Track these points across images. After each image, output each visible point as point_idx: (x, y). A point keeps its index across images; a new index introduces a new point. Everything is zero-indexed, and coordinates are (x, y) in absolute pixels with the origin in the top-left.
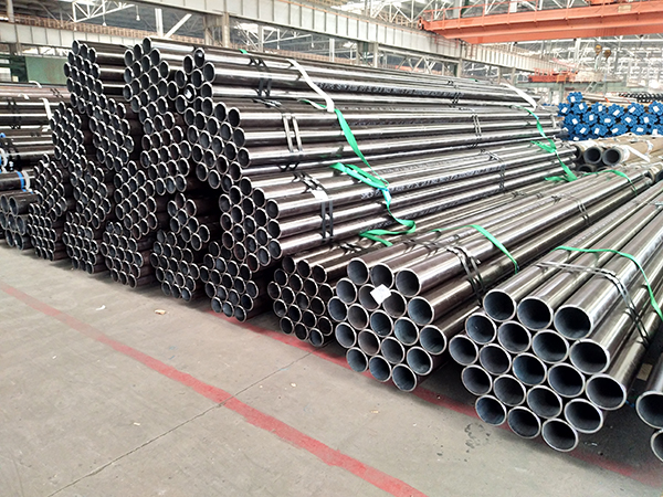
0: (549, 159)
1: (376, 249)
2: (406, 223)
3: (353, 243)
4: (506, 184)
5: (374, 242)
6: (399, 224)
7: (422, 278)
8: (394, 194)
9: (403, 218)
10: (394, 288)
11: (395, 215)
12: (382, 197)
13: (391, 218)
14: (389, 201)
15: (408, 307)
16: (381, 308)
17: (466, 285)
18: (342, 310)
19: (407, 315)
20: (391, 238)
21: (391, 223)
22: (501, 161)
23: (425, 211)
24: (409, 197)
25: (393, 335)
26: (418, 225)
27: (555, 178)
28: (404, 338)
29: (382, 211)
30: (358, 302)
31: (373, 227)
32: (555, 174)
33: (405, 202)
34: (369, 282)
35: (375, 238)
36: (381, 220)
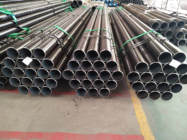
0: (64, 4)
1: (16, 41)
2: (25, 29)
3: (5, 41)
4: (55, 12)
5: (14, 38)
6: (23, 30)
7: (45, 50)
8: (17, 17)
9: (24, 27)
10: (33, 57)
11: (21, 26)
12: (13, 19)
13: (19, 27)
14: (16, 20)
15: (42, 64)
16: (29, 67)
17: (60, 49)
18: (10, 72)
19: (42, 67)
20: (21, 36)
21: (19, 30)
22: (52, 4)
23: (31, 23)
24: (24, 18)
25: (38, 76)
26: (31, 29)
27: (68, 10)
28: (42, 76)
29: (14, 25)
30: (17, 67)
31: (12, 32)
32: (67, 9)
33: (23, 20)
34: (20, 57)
35: (14, 37)
36: (15, 29)
